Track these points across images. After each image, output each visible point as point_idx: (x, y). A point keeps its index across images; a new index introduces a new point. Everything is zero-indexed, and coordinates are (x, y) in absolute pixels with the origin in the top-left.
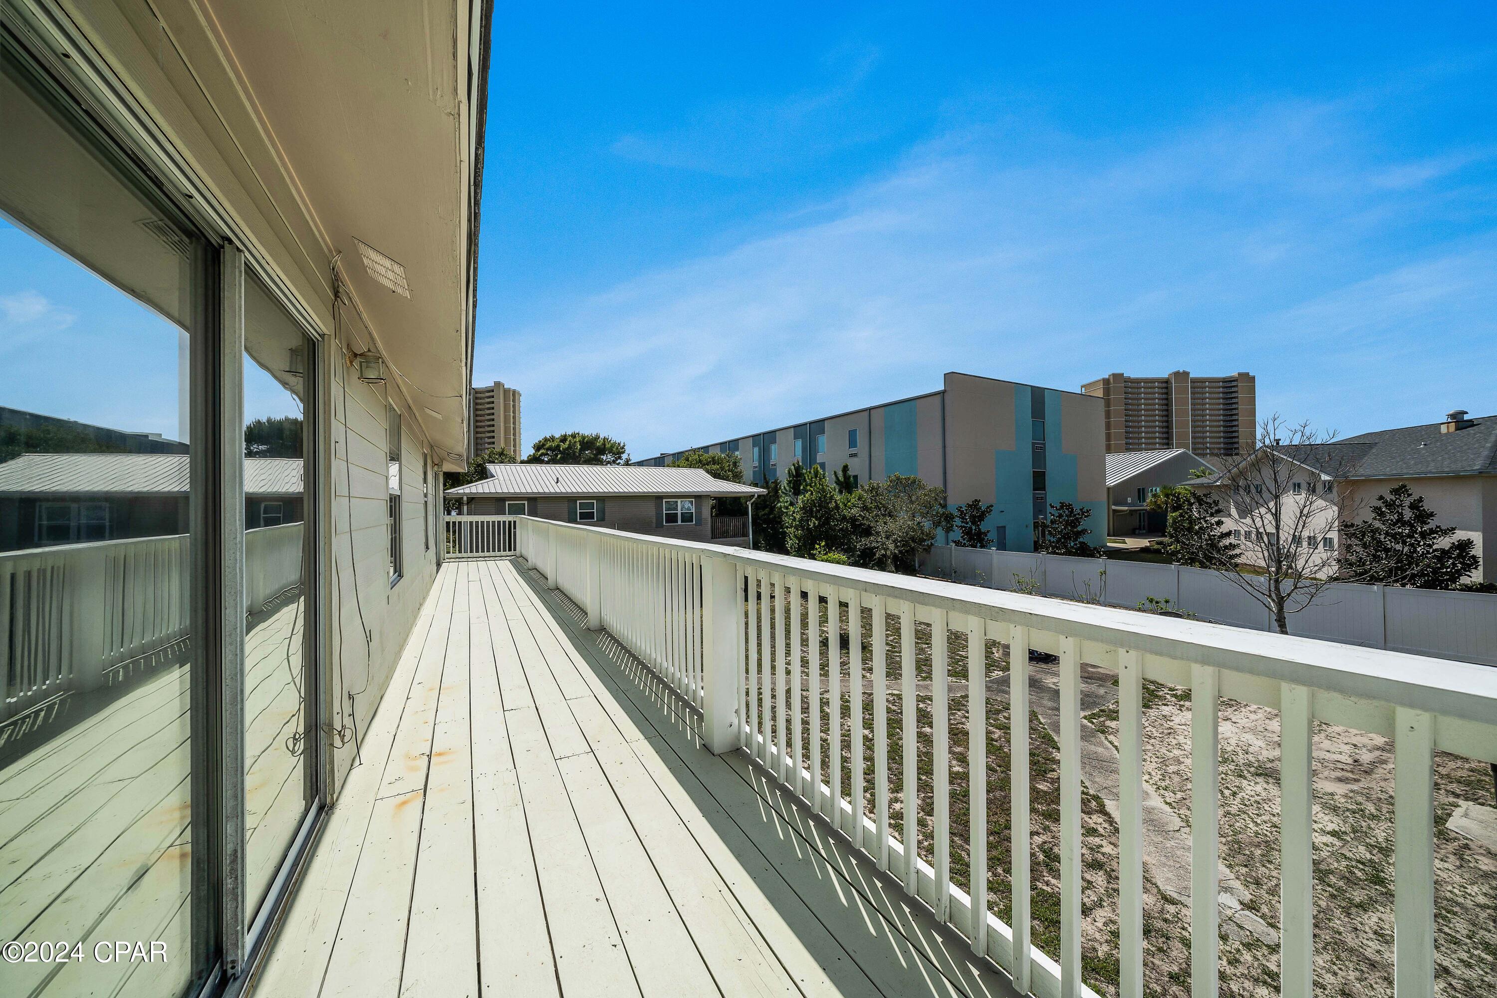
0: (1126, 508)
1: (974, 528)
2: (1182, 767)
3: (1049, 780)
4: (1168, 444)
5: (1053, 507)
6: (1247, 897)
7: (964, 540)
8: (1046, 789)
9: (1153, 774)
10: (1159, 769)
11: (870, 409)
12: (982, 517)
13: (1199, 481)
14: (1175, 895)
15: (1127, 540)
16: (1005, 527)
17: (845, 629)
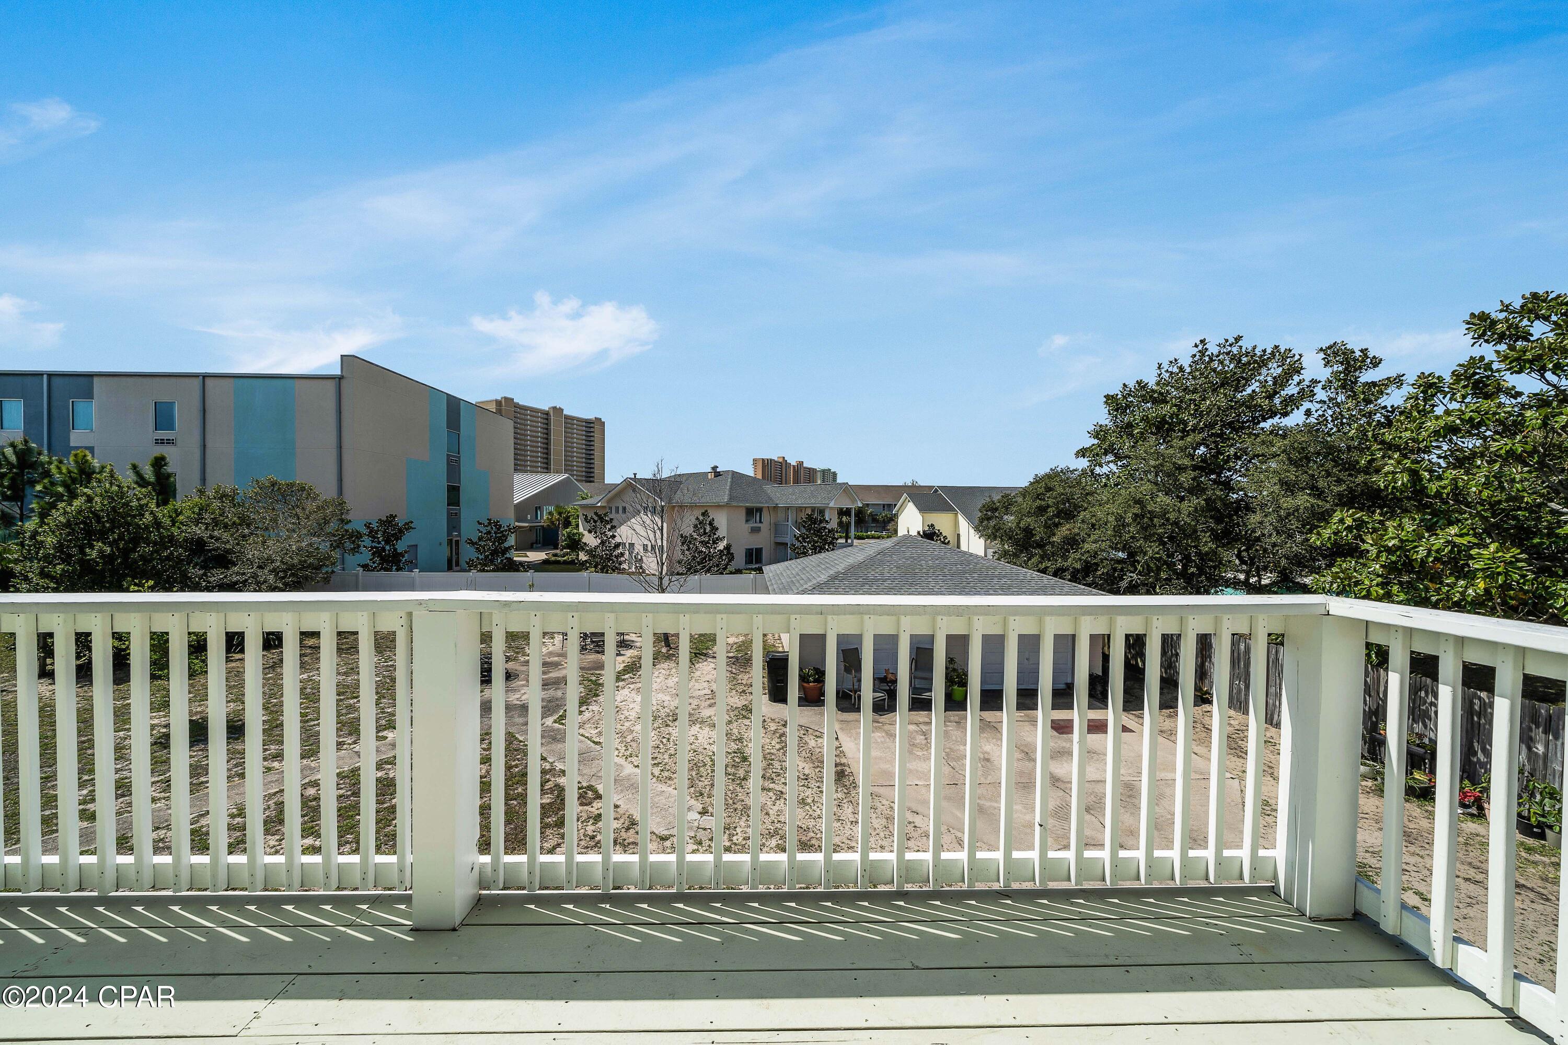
0: (527, 525)
1: (387, 548)
2: (635, 734)
3: (549, 791)
4: (547, 468)
5: (481, 524)
6: (700, 807)
7: (374, 563)
8: (548, 801)
9: (620, 748)
10: (621, 742)
11: (205, 377)
12: (399, 534)
13: (584, 502)
14: (666, 833)
15: (528, 553)
16: (416, 546)
17: (201, 712)
